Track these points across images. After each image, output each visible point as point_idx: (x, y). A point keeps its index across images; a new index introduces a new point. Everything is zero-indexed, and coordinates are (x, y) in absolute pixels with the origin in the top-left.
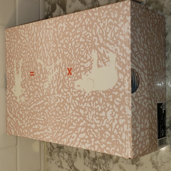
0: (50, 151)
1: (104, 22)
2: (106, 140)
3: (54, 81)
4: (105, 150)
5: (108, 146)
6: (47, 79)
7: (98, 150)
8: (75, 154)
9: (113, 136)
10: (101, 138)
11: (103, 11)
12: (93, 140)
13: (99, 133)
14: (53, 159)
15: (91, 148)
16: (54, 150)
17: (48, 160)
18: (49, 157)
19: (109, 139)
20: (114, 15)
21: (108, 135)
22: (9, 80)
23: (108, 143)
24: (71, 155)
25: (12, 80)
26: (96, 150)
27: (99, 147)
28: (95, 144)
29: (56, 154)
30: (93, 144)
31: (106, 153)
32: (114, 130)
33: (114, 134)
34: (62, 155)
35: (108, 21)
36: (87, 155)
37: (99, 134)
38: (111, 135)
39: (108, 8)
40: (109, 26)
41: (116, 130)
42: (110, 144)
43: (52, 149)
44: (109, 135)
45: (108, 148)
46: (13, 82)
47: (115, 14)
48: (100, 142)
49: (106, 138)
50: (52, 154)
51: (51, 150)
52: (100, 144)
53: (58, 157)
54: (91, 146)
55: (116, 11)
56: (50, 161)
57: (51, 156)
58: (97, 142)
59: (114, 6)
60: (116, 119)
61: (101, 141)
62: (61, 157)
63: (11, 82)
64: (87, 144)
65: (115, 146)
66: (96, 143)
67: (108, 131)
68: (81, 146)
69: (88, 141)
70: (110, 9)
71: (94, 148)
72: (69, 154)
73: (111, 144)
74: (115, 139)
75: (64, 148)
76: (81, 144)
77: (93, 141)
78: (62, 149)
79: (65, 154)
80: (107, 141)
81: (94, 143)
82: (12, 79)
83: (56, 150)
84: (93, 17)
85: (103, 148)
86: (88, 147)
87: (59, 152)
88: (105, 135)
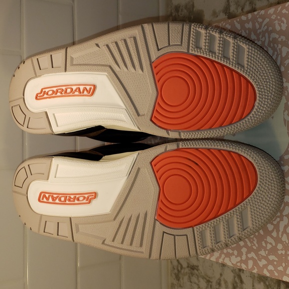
0: (176, 271)
1: (263, 39)
2: (267, 252)
4: (265, 270)
5: (271, 262)
7: (253, 268)
9: (280, 246)
10: (259, 249)
11: (260, 20)
12: (244, 250)
13: (254, 238)
14: (182, 285)
15: (241, 264)
16: (182, 271)
17: (173, 285)
18: (175, 282)
19: (274, 251)
20: (280, 26)
21: (271, 244)
23: (271, 257)
24: (211, 282)
26: (249, 268)
27: (255, 263)
28: (248, 259)
29: (186, 278)
30: (244, 257)
31: (268, 275)
32: (282, 235)
33: (282, 242)
34: (197, 282)
35: (269, 37)
36: (238, 285)
37: (256, 240)
38: (276, 245)
39: (269, 13)
40: (272, 45)
41: (285, 235)
42: (275, 261)
43: (179, 268)
44: (274, 244)
45: (270, 267)
47: (282, 24)
48: (257, 255)
49: (268, 248)
50: (180, 278)
51: (178, 270)
52: (256, 258)
53: (190, 283)
54: (241, 261)
55: (283, 19)
56: (176, 288)
57: (178, 280)
58: (252, 255)
59: (279, 9)
60: (286, 216)
61: (259, 253)
62: (195, 283)
64: (234, 257)
65: (284, 265)
66: (250, 256)
67: (272, 237)
68: (223, 259)
69: (236, 252)
70: (272, 15)
71: (247, 264)
72: (208, 281)
73: (277, 259)
74: (283, 252)
75: (199, 270)
76: (223, 256)
77: (244, 253)
78: (195, 271)
79: (201, 279)
80: (269, 254)
81: (247, 256)
83: (185, 272)
84: (243, 31)
85: (262, 266)
86: (236, 263)
87: (191, 275)
88: (266, 242)
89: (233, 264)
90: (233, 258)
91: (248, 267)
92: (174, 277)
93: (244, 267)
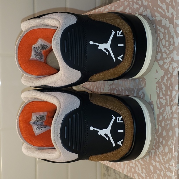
3: (103, 86)
6: (110, 88)
14: (110, 175)
22: (169, 92)
25: (162, 92)
46: (161, 89)
56: (106, 176)
57: (108, 171)
62: (118, 174)
63: (164, 88)
82: (163, 95)
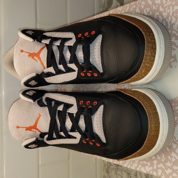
0: (107, 167)
1: (169, 11)
2: (172, 164)
5: (174, 171)
7: (162, 175)
8: (136, 174)
10: (166, 161)
12: (155, 162)
14: (111, 177)
15: (153, 172)
16: (111, 167)
17: (104, 177)
18: (106, 175)
21: (175, 158)
23: (175, 168)
27: (163, 172)
28: (158, 168)
29: (113, 172)
30: (155, 167)
35: (173, 9)
37: (163, 155)
40: (175, 15)
43: (109, 165)
44: (177, 158)
45: (174, 175)
48: (165, 165)
49: (173, 161)
50: (109, 172)
51: (108, 167)
52: (164, 168)
53: (116, 175)
54: (153, 170)
58: (161, 165)
61: (166, 164)
62: (120, 175)
66: (159, 166)
67: (175, 153)
68: (140, 168)
69: (149, 164)
71: (157, 172)
76: (140, 166)
77: (155, 164)
79: (123, 172)
80: (173, 165)
83: (113, 167)
84: (154, 6)
85: (168, 174)
86: (149, 171)
87: (116, 170)
88: (171, 157)
89: (147, 172)
90: (147, 167)
91: (158, 174)
92: (105, 171)
93: (155, 174)
